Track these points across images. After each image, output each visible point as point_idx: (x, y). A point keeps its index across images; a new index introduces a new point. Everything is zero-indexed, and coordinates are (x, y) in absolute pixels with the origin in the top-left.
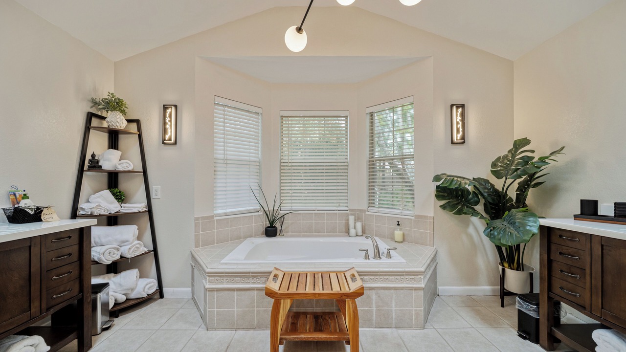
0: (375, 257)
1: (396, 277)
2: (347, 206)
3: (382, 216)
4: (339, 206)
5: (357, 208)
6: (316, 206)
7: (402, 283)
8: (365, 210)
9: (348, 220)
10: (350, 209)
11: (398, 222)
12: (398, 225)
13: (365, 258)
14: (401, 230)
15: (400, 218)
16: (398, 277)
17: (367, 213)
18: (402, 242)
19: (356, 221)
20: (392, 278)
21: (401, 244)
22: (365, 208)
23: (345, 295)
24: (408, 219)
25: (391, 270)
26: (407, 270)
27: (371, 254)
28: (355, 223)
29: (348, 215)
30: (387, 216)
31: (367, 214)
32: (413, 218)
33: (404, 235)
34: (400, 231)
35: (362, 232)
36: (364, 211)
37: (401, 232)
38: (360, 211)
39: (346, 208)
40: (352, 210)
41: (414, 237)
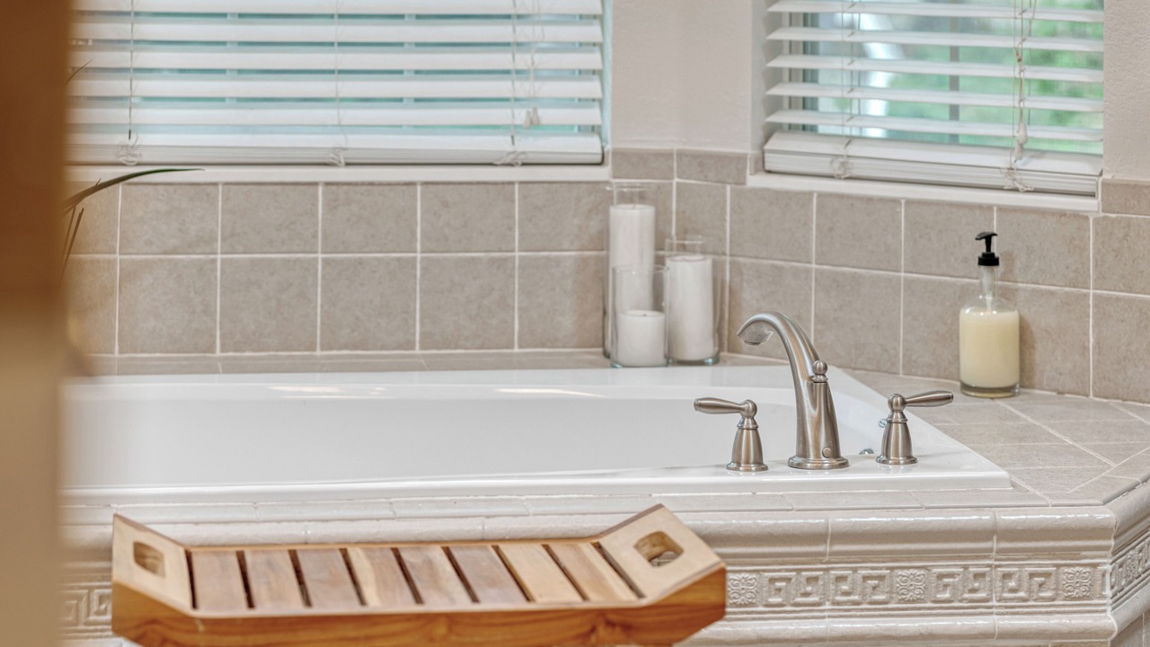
0: (803, 453)
1: (940, 567)
2: (594, 130)
3: (869, 200)
4: (534, 125)
5: (676, 147)
6: (342, 128)
7: (979, 606)
8: (741, 159)
9: (602, 240)
10: (620, 155)
11: (988, 238)
12: (989, 260)
13: (737, 463)
14: (1005, 298)
15: (1002, 209)
16: (954, 567)
17: (755, 181)
18: (1008, 391)
19: (662, 249)
20: (907, 575)
21: (1003, 404)
22: (747, 148)
23: (610, 624)
24: (1062, 214)
25: (906, 519)
26: (1009, 518)
27: (779, 440)
28: (659, 262)
29: (600, 199)
30: (909, 203)
31: (755, 191)
32: (1090, 205)
33: (1025, 337)
34: (1000, 308)
35: (718, 331)
36: (725, 167)
37: (1011, 317)
38: (701, 163)
39: (591, 146)
40: (627, 161)
41: (1098, 344)
